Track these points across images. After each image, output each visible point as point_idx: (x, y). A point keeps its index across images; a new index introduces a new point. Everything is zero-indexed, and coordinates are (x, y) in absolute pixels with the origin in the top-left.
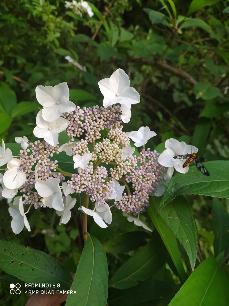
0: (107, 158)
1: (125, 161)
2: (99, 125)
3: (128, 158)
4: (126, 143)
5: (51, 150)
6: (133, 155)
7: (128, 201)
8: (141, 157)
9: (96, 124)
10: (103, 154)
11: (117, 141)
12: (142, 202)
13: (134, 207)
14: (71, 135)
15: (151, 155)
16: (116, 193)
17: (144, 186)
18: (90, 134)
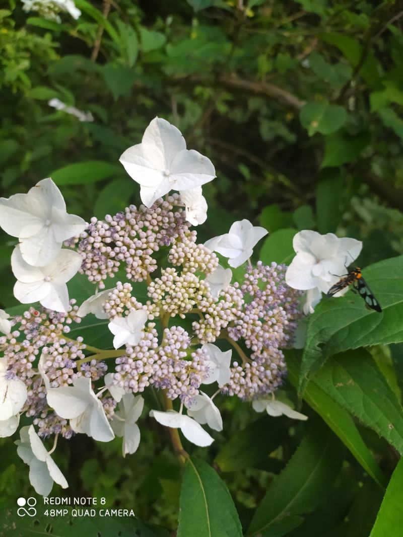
0: (180, 307)
1: (219, 302)
2: (147, 243)
3: (223, 294)
4: (210, 265)
5: (63, 320)
6: (232, 283)
7: (245, 377)
8: (248, 283)
9: (139, 243)
10: (169, 301)
11: (190, 267)
12: (274, 369)
13: (260, 383)
14: (95, 278)
15: (268, 274)
16: (217, 367)
17: (269, 339)
18: (132, 266)
